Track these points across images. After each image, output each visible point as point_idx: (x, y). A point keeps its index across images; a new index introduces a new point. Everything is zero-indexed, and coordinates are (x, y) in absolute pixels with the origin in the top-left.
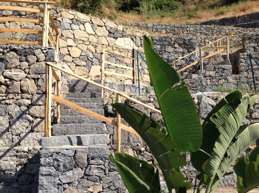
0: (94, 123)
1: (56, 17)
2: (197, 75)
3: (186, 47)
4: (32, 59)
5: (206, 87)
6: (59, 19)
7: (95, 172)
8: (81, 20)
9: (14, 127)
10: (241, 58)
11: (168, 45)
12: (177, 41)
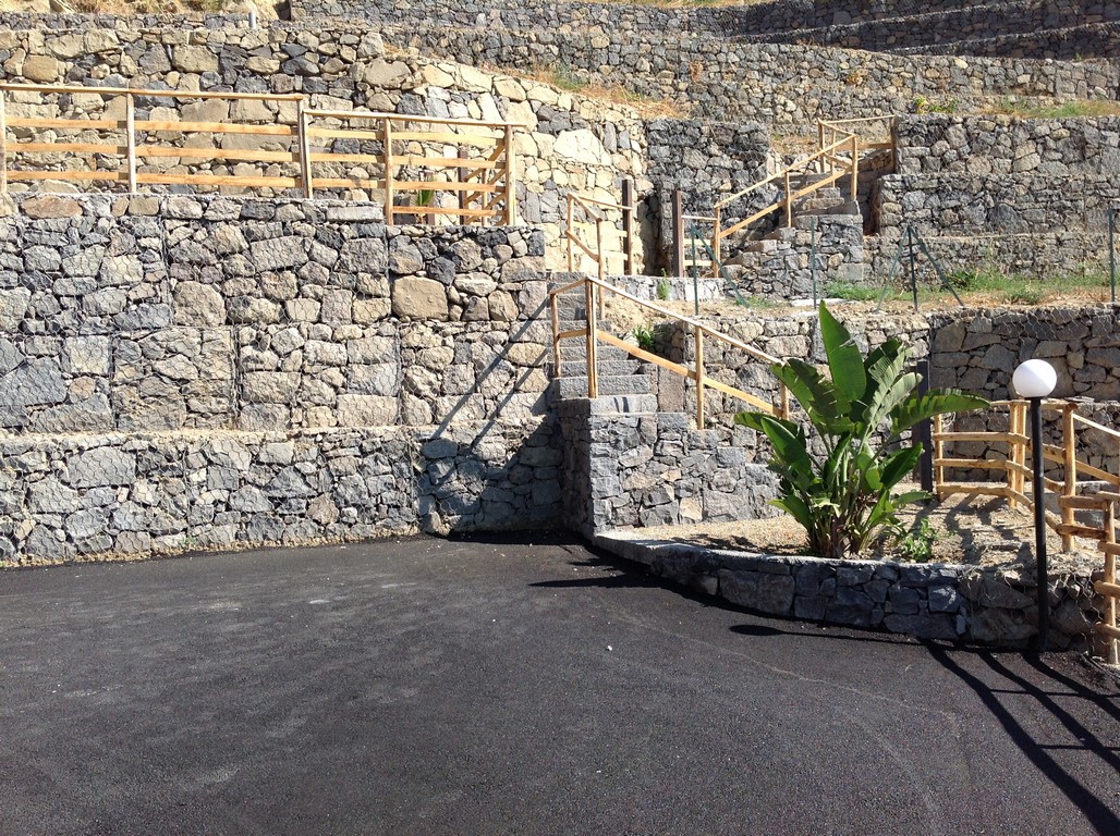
0: (618, 374)
1: (412, 84)
2: (775, 241)
3: (741, 153)
4: (505, 252)
5: (797, 275)
6: (420, 90)
7: (669, 450)
8: (472, 89)
9: (486, 383)
10: (887, 188)
11: (691, 147)
12: (717, 136)
